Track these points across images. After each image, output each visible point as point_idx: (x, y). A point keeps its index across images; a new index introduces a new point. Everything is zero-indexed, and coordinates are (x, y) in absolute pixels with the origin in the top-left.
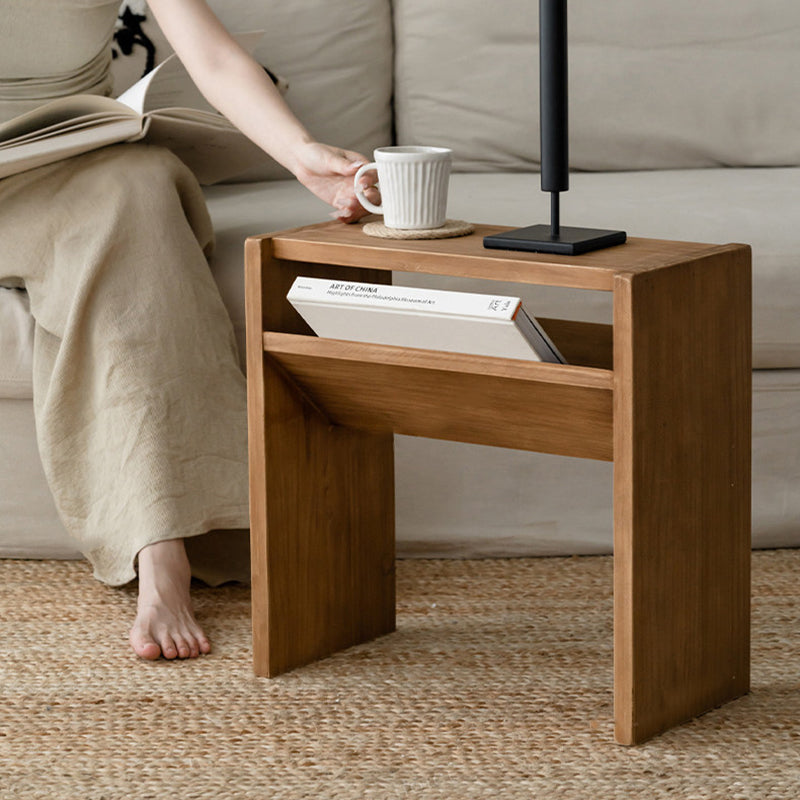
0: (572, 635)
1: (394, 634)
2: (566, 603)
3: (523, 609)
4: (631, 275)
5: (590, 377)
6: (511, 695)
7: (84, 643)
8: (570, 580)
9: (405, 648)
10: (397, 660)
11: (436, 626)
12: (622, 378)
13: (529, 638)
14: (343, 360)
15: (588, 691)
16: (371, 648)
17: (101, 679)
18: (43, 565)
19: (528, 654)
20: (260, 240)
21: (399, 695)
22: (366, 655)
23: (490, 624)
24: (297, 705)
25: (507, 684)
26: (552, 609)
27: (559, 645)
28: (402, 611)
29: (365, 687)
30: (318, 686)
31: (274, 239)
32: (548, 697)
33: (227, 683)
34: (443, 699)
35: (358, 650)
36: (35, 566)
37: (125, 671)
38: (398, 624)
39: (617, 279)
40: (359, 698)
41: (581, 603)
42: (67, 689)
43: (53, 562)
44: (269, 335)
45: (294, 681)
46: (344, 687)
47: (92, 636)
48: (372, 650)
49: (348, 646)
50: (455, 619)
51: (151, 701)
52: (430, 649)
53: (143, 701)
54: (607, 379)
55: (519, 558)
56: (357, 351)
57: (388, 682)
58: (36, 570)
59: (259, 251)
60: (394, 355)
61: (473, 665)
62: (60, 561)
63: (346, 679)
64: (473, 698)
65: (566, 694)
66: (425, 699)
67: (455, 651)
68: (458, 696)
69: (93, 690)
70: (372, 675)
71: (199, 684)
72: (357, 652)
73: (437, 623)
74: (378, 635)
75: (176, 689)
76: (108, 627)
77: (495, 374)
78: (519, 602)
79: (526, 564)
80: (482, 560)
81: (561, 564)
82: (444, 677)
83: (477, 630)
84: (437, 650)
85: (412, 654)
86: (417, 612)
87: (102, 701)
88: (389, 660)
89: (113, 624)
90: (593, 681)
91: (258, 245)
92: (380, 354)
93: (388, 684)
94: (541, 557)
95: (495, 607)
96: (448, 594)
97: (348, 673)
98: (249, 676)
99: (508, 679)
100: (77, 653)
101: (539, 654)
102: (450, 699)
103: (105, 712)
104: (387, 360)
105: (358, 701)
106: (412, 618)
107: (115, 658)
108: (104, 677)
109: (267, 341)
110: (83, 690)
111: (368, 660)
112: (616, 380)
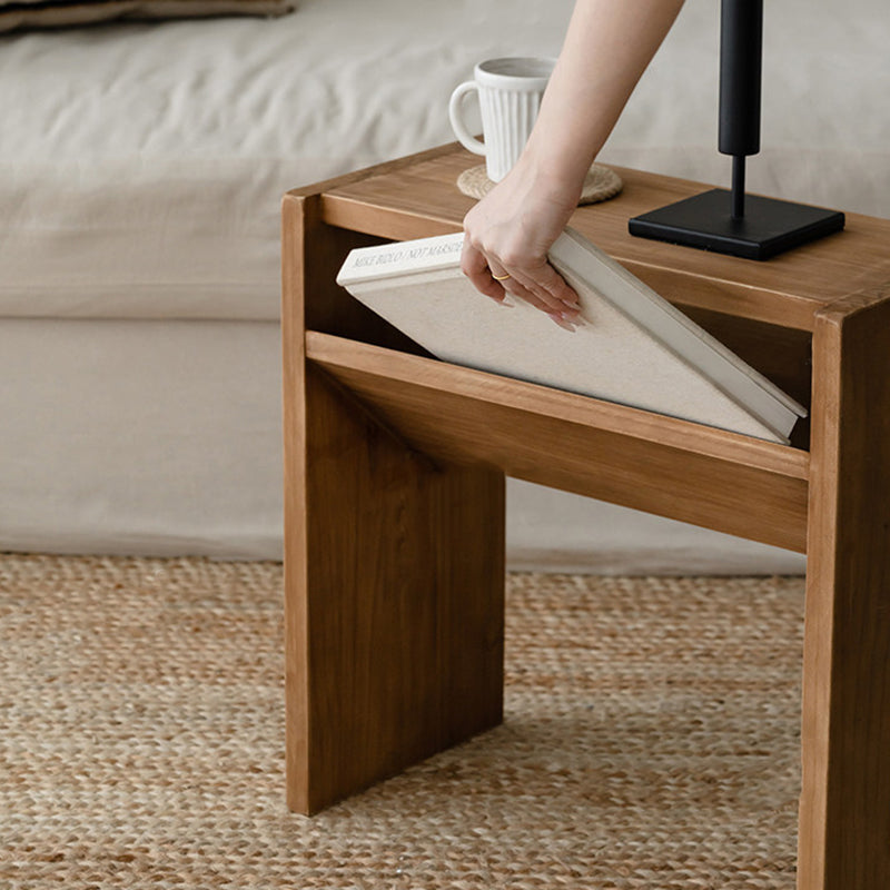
0: (755, 743)
1: (499, 729)
2: (752, 673)
3: (690, 683)
4: (841, 316)
5: (776, 458)
6: (653, 868)
7: (58, 729)
8: (764, 627)
9: (511, 759)
10: (497, 785)
11: (562, 714)
12: (822, 465)
13: (693, 746)
14: (417, 386)
15: (766, 865)
16: (461, 757)
17: (68, 806)
18: (29, 564)
19: (687, 780)
20: (303, 198)
21: (490, 861)
22: (454, 772)
23: (639, 713)
24: (340, 876)
25: (650, 844)
26: (731, 685)
27: (733, 762)
28: (518, 682)
29: (443, 841)
30: (377, 837)
31: (324, 195)
32: (707, 877)
33: (247, 825)
34: (554, 873)
35: (444, 760)
36: (15, 564)
37: (105, 790)
38: (507, 707)
39: (821, 320)
40: (431, 867)
41: (774, 673)
42: (15, 827)
43: (43, 558)
44: (314, 336)
45: (342, 824)
46: (413, 840)
47: (71, 713)
48: (464, 762)
49: (429, 755)
50: (591, 701)
51: (130, 859)
52: (549, 763)
53: (118, 859)
54: (799, 464)
55: (695, 577)
56: (437, 376)
57: (478, 830)
58: (16, 573)
59: (301, 215)
60: (491, 387)
61: (605, 799)
62: (54, 557)
63: (420, 824)
64: (597, 872)
65: (734, 869)
66: (526, 871)
67: (583, 770)
68: (576, 868)
69: (52, 829)
70: (458, 815)
71: (205, 825)
72: (442, 765)
73: (565, 708)
74: (477, 732)
75: (170, 835)
76: (96, 696)
77: (635, 435)
78: (687, 669)
79: (705, 589)
80: (643, 578)
81: (755, 590)
82: (561, 826)
83: (619, 726)
84: (555, 767)
85: (521, 772)
86: (539, 684)
87: (60, 857)
88: (485, 784)
89: (105, 691)
90: (777, 842)
91: (300, 206)
92: (471, 384)
93: (478, 836)
94: (728, 577)
95: (651, 678)
96: (587, 647)
97: (423, 811)
98: (281, 809)
99: (653, 831)
100: (44, 750)
101: (703, 779)
102: (563, 874)
103: (62, 879)
104: (480, 395)
105: (430, 872)
106: (529, 696)
107: (96, 761)
108: (73, 802)
109: (310, 344)
110: (39, 830)
111: (456, 783)
112: (813, 467)
